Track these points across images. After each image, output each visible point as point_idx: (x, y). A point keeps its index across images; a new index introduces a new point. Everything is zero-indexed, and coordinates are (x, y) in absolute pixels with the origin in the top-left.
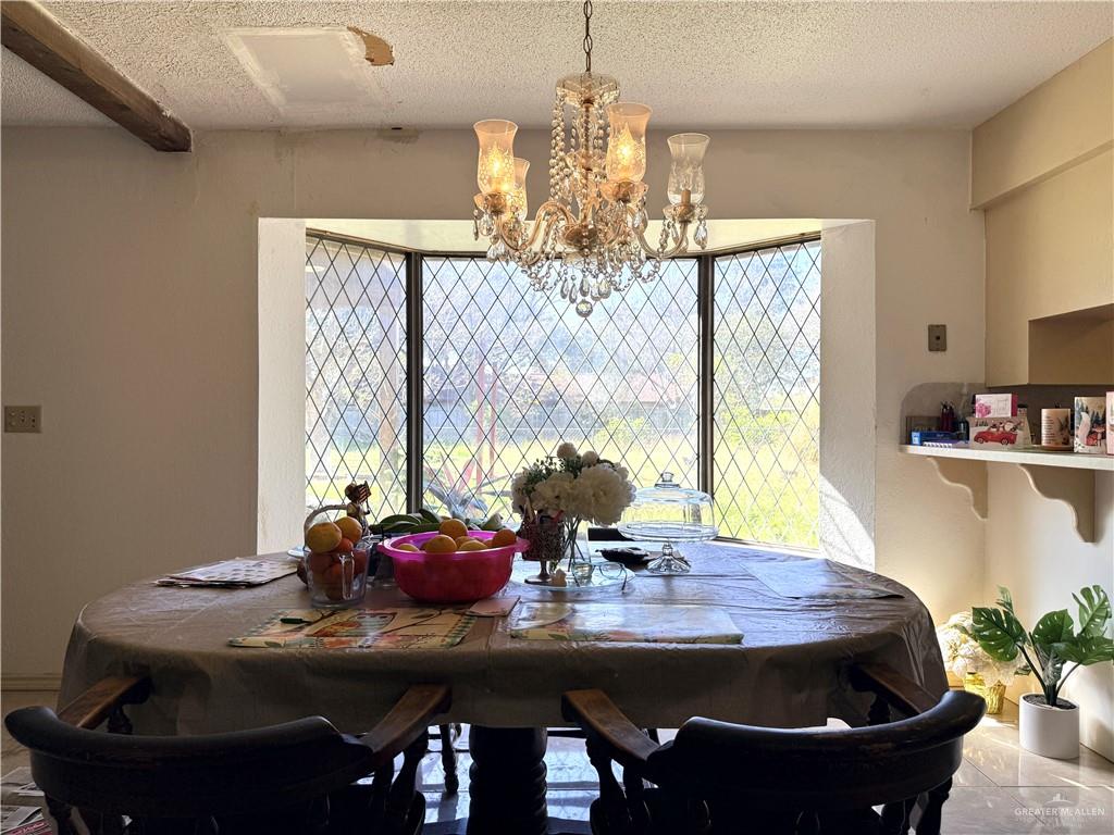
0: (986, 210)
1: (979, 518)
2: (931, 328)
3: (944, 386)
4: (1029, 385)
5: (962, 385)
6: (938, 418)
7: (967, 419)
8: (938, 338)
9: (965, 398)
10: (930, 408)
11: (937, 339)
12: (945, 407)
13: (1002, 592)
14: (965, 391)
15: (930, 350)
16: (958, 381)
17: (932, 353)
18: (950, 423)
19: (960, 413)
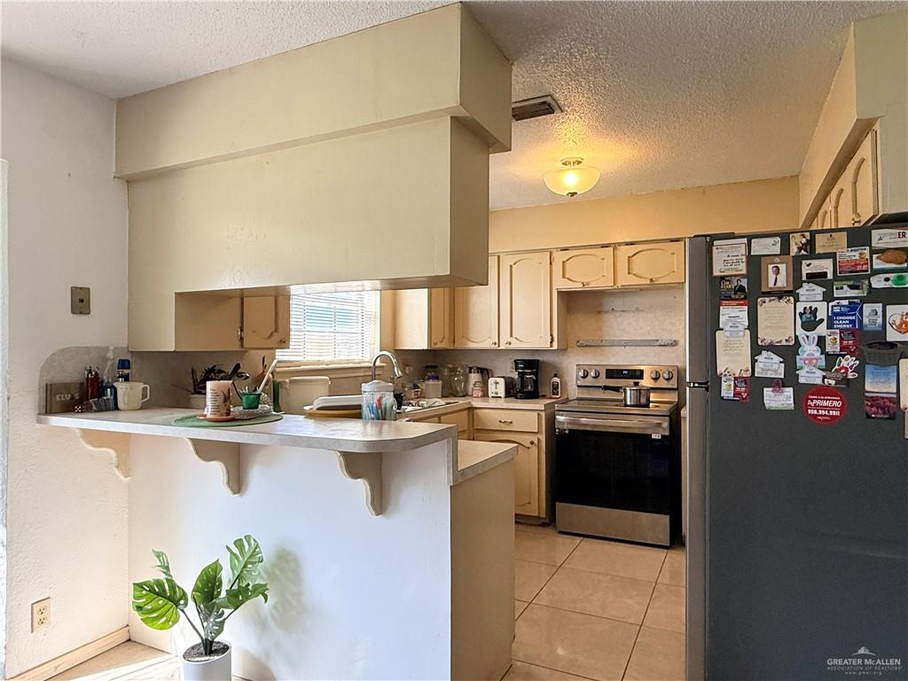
0: (130, 181)
1: (122, 477)
2: (74, 290)
3: (88, 350)
4: (175, 351)
5: (107, 349)
6: (82, 384)
7: (114, 384)
8: (82, 301)
9: (109, 363)
10: (72, 373)
11: (80, 302)
12: (90, 372)
13: (158, 556)
14: (110, 355)
15: (73, 312)
16: (104, 345)
17: (75, 316)
18: (95, 390)
19: (105, 377)
